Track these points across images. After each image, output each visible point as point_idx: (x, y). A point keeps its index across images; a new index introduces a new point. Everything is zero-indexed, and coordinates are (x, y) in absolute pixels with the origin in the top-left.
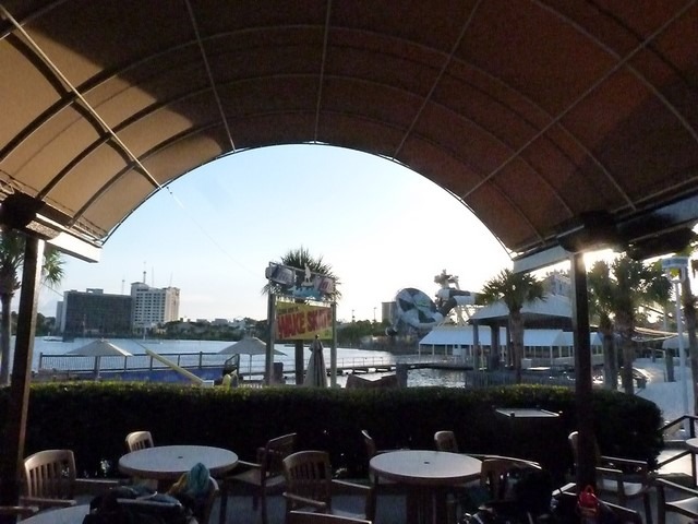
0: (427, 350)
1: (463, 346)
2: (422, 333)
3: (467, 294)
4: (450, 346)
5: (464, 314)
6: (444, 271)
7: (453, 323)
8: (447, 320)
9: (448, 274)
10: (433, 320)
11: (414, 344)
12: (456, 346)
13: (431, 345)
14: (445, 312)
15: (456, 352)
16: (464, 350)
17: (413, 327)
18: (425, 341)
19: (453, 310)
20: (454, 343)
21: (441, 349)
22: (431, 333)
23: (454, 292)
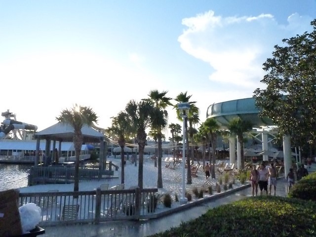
1: (19, 151)
3: (21, 123)
4: (11, 151)
5: (18, 134)
6: (8, 110)
7: (10, 138)
8: (7, 137)
9: (10, 112)
14: (7, 132)
15: (14, 154)
16: (20, 153)
19: (11, 132)
20: (13, 149)
21: (4, 152)
23: (13, 122)
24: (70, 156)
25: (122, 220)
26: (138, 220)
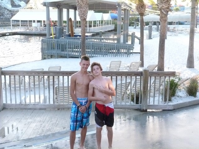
0: (17, 24)
1: (38, 21)
2: (13, 13)
4: (30, 21)
10: (19, 6)
11: (9, 20)
12: (34, 21)
13: (27, 21)
15: (34, 25)
16: (39, 23)
17: (8, 10)
18: (14, 18)
20: (33, 19)
21: (25, 23)
22: (18, 13)
24: (90, 26)
25: (124, 108)
26: (146, 111)
